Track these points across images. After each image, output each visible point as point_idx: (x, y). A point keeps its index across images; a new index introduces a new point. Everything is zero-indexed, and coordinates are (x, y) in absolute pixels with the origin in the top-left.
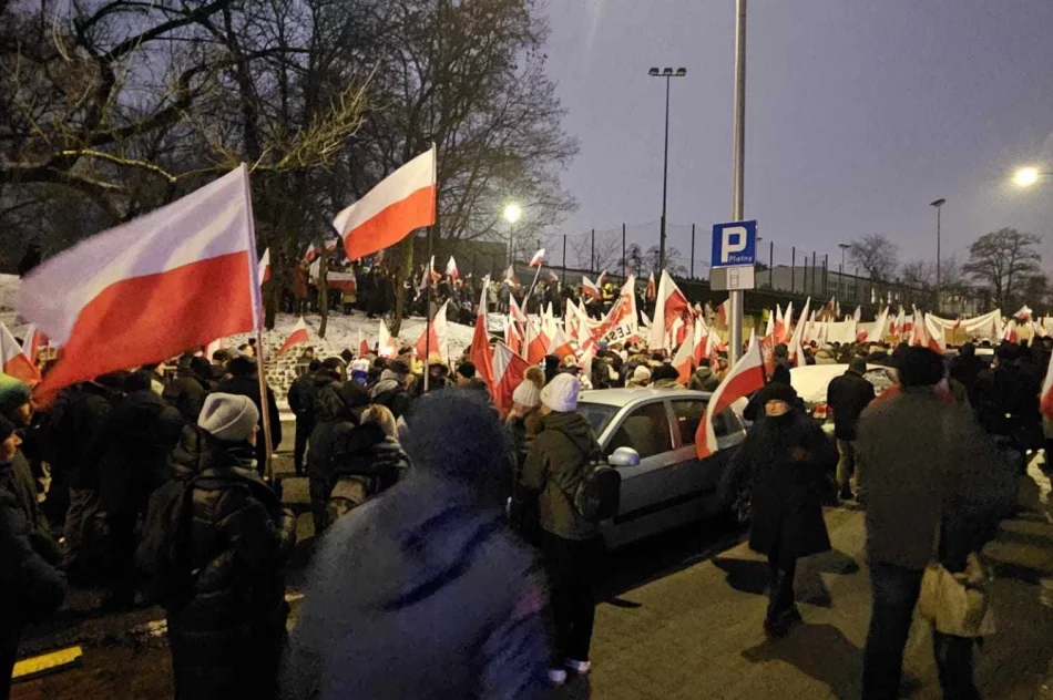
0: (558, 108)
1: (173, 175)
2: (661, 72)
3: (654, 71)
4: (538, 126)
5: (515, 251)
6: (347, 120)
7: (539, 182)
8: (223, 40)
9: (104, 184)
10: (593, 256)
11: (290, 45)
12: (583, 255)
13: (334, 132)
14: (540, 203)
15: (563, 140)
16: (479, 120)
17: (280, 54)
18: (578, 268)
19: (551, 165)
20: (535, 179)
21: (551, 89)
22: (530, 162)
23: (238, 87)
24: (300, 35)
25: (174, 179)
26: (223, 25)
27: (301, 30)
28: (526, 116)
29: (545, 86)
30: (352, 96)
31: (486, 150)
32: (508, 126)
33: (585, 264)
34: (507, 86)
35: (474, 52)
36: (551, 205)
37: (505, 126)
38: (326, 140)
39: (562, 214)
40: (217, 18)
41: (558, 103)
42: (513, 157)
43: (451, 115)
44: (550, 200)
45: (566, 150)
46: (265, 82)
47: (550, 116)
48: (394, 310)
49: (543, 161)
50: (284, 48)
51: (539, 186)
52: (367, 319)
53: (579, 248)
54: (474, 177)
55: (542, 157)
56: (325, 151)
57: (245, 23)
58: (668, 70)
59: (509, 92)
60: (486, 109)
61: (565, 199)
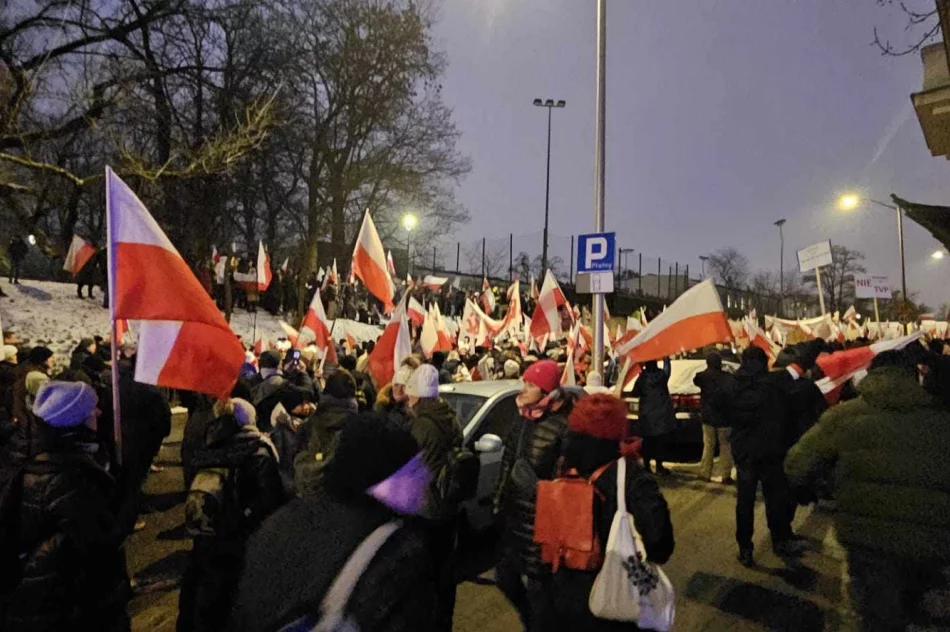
0: (454, 131)
1: (80, 178)
2: (544, 102)
3: (538, 102)
4: (434, 146)
5: (414, 257)
6: (253, 133)
7: (434, 196)
8: (141, 57)
9: (13, 185)
10: (483, 263)
11: (207, 65)
12: (475, 260)
13: (238, 144)
14: (436, 214)
15: (457, 159)
16: (381, 138)
17: (196, 73)
18: (470, 273)
19: (447, 181)
20: (432, 192)
21: (447, 114)
22: (426, 178)
23: (154, 100)
24: (216, 56)
25: (81, 182)
26: (142, 43)
27: (217, 52)
28: (425, 137)
29: (442, 112)
30: (257, 111)
31: (388, 165)
32: (409, 144)
33: (477, 269)
34: (407, 110)
35: (378, 79)
36: (447, 216)
37: (406, 145)
38: (230, 150)
39: (456, 225)
40: (135, 36)
41: (453, 127)
42: (411, 172)
43: (356, 132)
44: (444, 212)
45: (462, 169)
46: (181, 97)
47: (445, 137)
48: (296, 308)
49: (439, 178)
50: (201, 67)
51: (435, 200)
52: (270, 317)
53: (471, 256)
54: (376, 190)
55: (439, 173)
56: (229, 160)
57: (163, 42)
58: (550, 102)
59: (409, 115)
60: (388, 129)
61: (458, 212)
